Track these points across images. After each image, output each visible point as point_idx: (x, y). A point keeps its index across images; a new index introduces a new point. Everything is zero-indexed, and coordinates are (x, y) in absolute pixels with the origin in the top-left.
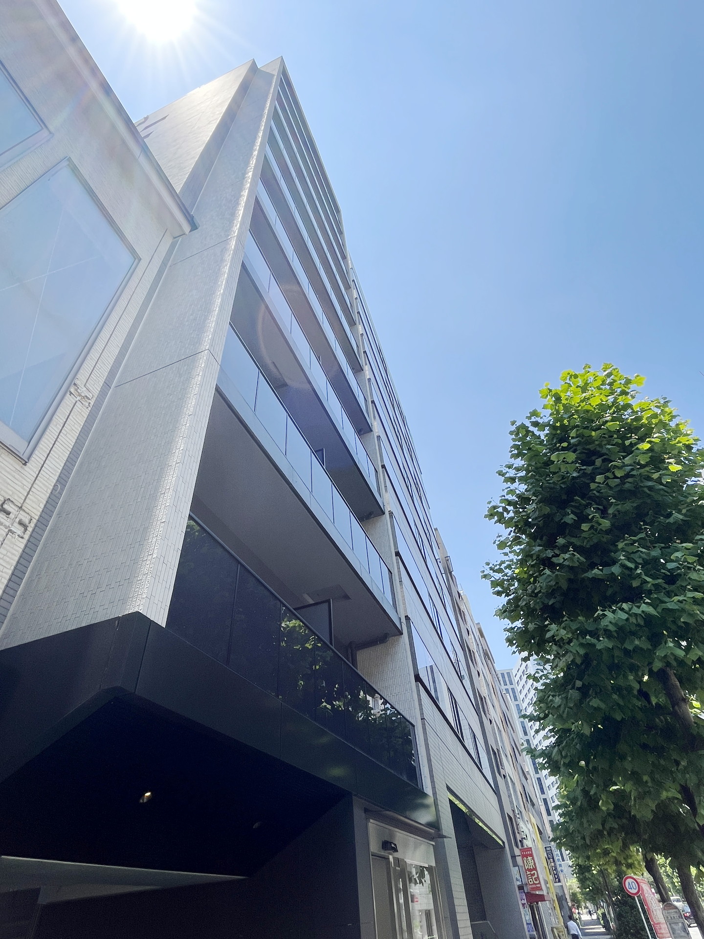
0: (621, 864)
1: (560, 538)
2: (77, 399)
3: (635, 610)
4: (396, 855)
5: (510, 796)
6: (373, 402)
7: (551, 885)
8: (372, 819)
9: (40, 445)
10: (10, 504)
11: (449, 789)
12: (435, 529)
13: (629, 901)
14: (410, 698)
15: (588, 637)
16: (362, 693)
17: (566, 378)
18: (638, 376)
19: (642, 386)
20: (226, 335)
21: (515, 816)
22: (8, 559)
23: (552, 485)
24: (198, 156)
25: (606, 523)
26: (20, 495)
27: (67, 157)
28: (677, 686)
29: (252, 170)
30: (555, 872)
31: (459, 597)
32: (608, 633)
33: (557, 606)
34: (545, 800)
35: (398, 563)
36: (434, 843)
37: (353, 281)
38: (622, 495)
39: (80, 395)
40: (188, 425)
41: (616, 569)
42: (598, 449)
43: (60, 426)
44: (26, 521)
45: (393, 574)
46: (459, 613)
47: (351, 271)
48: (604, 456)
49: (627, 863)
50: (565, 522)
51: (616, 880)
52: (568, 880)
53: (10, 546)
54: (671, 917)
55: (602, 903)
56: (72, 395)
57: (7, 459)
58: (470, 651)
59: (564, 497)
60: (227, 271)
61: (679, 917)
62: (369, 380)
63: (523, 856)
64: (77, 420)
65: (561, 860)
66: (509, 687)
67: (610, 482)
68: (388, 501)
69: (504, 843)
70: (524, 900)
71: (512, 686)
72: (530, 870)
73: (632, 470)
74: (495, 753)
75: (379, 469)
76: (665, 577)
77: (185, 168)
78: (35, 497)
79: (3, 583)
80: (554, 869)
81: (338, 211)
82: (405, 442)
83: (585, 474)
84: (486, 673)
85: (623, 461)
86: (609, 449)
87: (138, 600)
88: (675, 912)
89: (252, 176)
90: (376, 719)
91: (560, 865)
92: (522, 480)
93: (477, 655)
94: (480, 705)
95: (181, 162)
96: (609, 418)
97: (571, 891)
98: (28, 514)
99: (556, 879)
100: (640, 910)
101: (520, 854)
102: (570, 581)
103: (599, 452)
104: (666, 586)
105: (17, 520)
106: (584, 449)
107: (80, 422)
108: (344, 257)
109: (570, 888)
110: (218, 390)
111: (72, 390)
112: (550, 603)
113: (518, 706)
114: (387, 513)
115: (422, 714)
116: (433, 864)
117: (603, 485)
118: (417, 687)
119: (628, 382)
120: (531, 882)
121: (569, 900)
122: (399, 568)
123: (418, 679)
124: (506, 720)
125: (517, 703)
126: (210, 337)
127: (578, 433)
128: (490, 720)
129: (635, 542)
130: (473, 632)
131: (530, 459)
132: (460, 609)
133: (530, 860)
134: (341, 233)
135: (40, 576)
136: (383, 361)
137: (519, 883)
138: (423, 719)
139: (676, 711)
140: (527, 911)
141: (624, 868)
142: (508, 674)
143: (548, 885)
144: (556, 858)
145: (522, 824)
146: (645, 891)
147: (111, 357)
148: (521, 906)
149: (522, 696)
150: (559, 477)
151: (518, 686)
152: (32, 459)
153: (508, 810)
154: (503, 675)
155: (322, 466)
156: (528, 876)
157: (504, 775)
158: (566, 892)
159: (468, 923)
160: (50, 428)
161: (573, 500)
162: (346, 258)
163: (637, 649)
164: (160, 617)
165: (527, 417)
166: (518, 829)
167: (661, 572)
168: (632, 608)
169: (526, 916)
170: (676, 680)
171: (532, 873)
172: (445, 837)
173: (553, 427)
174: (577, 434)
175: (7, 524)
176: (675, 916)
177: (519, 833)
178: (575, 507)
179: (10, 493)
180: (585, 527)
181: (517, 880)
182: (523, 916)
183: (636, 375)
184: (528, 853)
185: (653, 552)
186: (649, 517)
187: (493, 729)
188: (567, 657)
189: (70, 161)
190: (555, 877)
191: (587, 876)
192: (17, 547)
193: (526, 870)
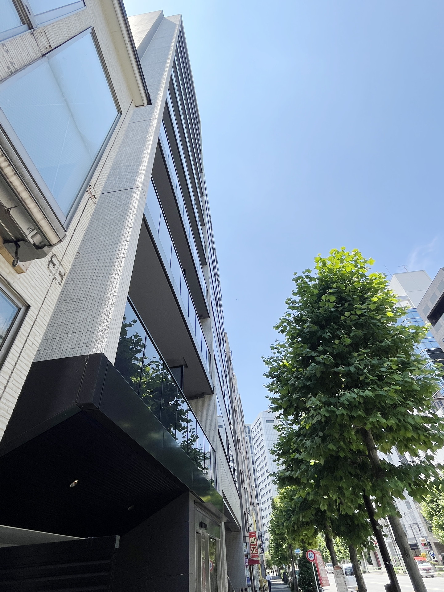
0: (305, 543)
1: (320, 346)
2: (90, 196)
3: (361, 393)
4: (204, 531)
8: (197, 508)
10: (55, 258)
13: (307, 565)
14: (214, 434)
15: (332, 406)
17: (332, 253)
18: (371, 259)
19: (373, 265)
21: (247, 513)
23: (318, 314)
25: (349, 341)
27: (91, 27)
28: (372, 440)
30: (261, 547)
32: (343, 405)
33: (312, 386)
36: (221, 525)
38: (358, 326)
39: (91, 194)
40: (130, 234)
41: (352, 369)
42: (347, 297)
43: (81, 212)
44: (63, 274)
45: (211, 356)
48: (350, 301)
49: (309, 542)
50: (324, 337)
53: (54, 289)
54: (337, 574)
56: (88, 192)
59: (324, 322)
61: (342, 574)
63: (250, 537)
64: (89, 211)
66: (248, 435)
67: (352, 317)
69: (241, 528)
70: (247, 563)
71: (249, 435)
72: (253, 545)
73: (365, 312)
74: (241, 474)
76: (378, 376)
78: (68, 258)
79: (49, 315)
80: (261, 545)
83: (337, 311)
84: (241, 425)
86: (354, 298)
88: (340, 571)
89: (165, 85)
93: (238, 413)
94: (237, 444)
96: (356, 280)
98: (64, 268)
100: (314, 570)
101: (248, 535)
102: (322, 372)
103: (347, 299)
104: (378, 381)
105: (58, 271)
106: (339, 295)
107: (90, 213)
111: (88, 189)
112: (308, 384)
117: (348, 318)
119: (365, 262)
120: (252, 552)
121: (265, 564)
125: (251, 445)
126: (142, 179)
129: (364, 353)
132: (232, 384)
133: (254, 539)
137: (245, 553)
139: (370, 454)
140: (248, 569)
141: (307, 545)
142: (248, 427)
145: (249, 518)
146: (318, 559)
147: (106, 173)
148: (245, 567)
149: (254, 441)
150: (323, 309)
151: (253, 434)
152: (68, 230)
153: (244, 509)
156: (252, 549)
157: (244, 487)
158: (264, 559)
160: (77, 212)
161: (329, 325)
163: (359, 416)
164: (112, 359)
165: (303, 272)
166: (248, 520)
167: (376, 373)
168: (359, 392)
170: (372, 436)
171: (254, 547)
173: (321, 281)
175: (54, 273)
176: (339, 573)
177: (248, 523)
178: (331, 329)
179: (56, 250)
180: (337, 341)
181: (245, 551)
182: (246, 573)
183: (370, 258)
184: (254, 534)
185: (373, 361)
186: (370, 340)
187: (241, 459)
188: (317, 417)
189: (93, 29)
190: (261, 550)
191: (280, 549)
192: (56, 291)
193: (251, 545)
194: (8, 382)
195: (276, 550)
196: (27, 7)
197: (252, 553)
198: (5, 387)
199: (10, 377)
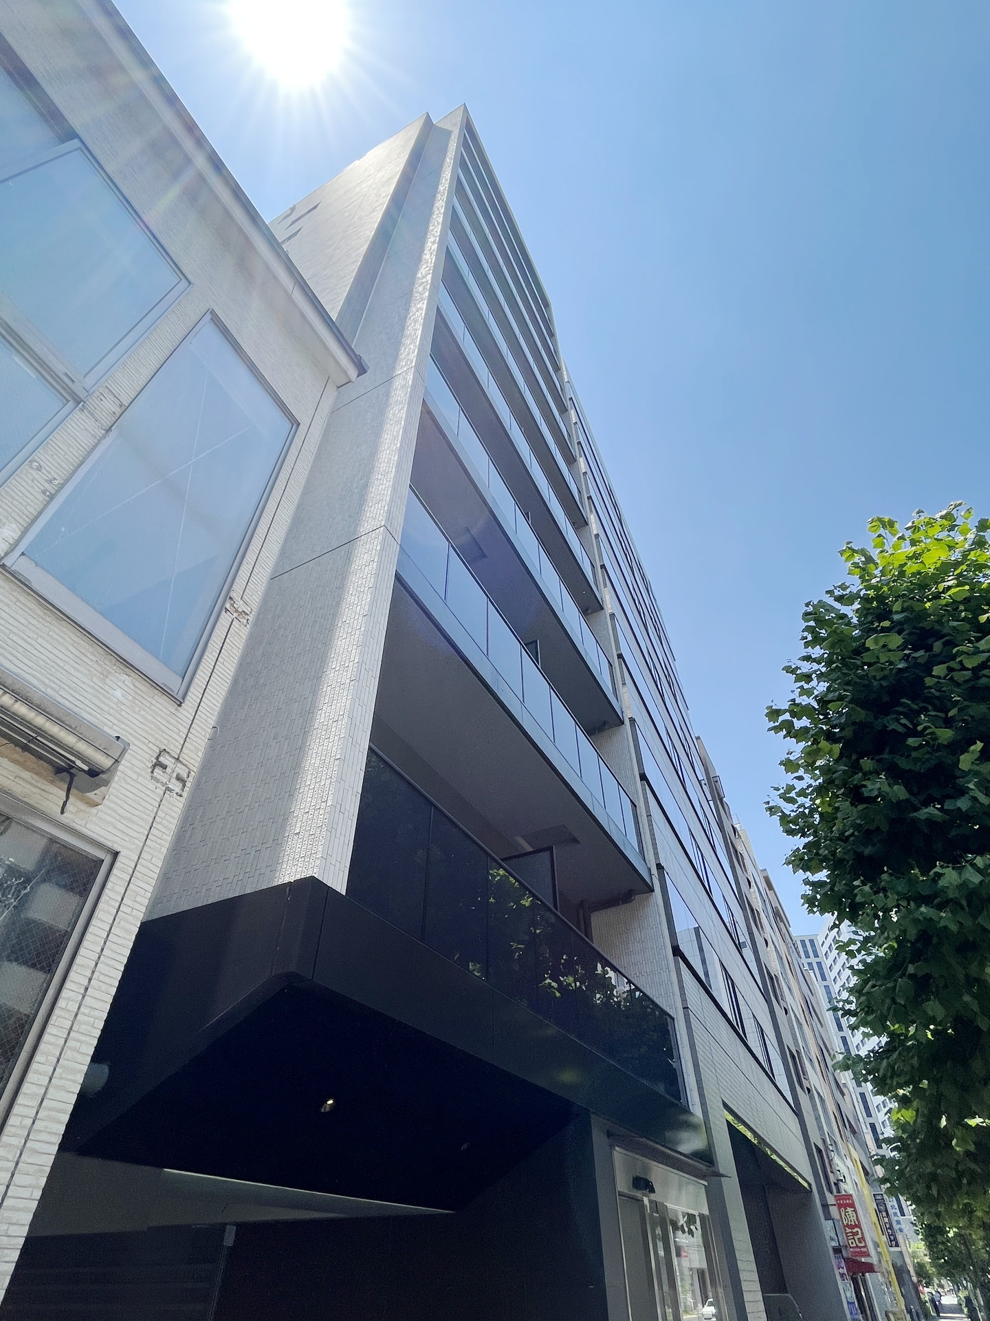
2: (234, 616)
4: (652, 1196)
5: (818, 1118)
6: (603, 567)
7: (883, 1249)
8: (618, 1146)
9: (195, 680)
10: (166, 755)
11: (726, 1106)
12: (696, 738)
14: (666, 981)
16: (599, 966)
20: (405, 503)
21: (826, 1148)
22: (167, 824)
24: (361, 259)
26: (177, 744)
29: (431, 271)
30: (889, 1231)
31: (735, 834)
33: (876, 857)
34: (873, 1126)
35: (644, 790)
36: (706, 1183)
37: (571, 399)
38: (977, 694)
39: (237, 611)
40: (363, 629)
42: (937, 627)
43: (216, 653)
44: (185, 775)
45: (638, 808)
46: (735, 856)
47: (567, 386)
48: (944, 637)
51: (984, 1251)
52: (912, 1243)
53: (168, 806)
55: (964, 1282)
56: (228, 612)
57: (160, 700)
58: (752, 910)
59: (886, 698)
60: (404, 416)
62: (597, 536)
63: (840, 1206)
64: (234, 642)
65: (899, 1214)
66: (813, 960)
67: (956, 675)
68: (627, 704)
69: (810, 1185)
70: (843, 1268)
71: (818, 960)
72: (852, 1227)
74: (793, 1057)
75: (614, 661)
77: (344, 277)
78: (193, 746)
79: (162, 853)
80: (888, 1226)
81: (547, 305)
82: (650, 618)
83: (916, 665)
84: (778, 941)
85: (976, 645)
86: (954, 627)
87: (311, 860)
89: (432, 280)
90: (620, 1002)
91: (898, 1222)
92: (821, 676)
93: (763, 915)
94: (769, 988)
95: (340, 268)
96: (952, 582)
97: (916, 1261)
98: (186, 766)
99: (891, 1241)
101: (835, 1203)
102: (892, 821)
103: (939, 631)
105: (175, 775)
106: (915, 627)
107: (238, 645)
108: (557, 369)
109: (914, 1256)
110: (398, 578)
111: (228, 606)
112: (866, 853)
113: (827, 987)
114: (627, 722)
115: (684, 1000)
116: (706, 1212)
117: (944, 681)
118: (677, 963)
120: (852, 1243)
121: (912, 1273)
122: (646, 799)
123: (677, 951)
124: (809, 1008)
125: (825, 983)
126: (386, 509)
127: (905, 606)
128: (785, 1008)
130: (756, 883)
131: (832, 646)
132: (736, 851)
133: (850, 1213)
134: (552, 335)
135: (194, 826)
136: (615, 506)
137: (834, 1244)
138: (686, 1008)
140: (848, 1285)
142: (812, 942)
143: (879, 1250)
144: (891, 1212)
145: (837, 1160)
147: (270, 558)
148: (838, 1277)
149: (833, 974)
150: (877, 669)
151: (827, 959)
152: (188, 698)
153: (815, 1138)
154: (803, 942)
155: (535, 664)
156: (848, 1235)
157: (807, 1088)
158: (908, 1261)
159: (759, 1296)
160: (205, 657)
161: (899, 704)
162: (559, 369)
164: (338, 881)
165: (827, 592)
166: (831, 1168)
169: (846, 1292)
171: (854, 1231)
172: (722, 1176)
173: (866, 600)
174: (903, 608)
175: (164, 780)
177: (832, 1172)
178: (901, 713)
179: (166, 742)
181: (832, 1239)
182: (842, 1292)
184: (848, 1201)
187: (790, 1021)
189: (213, 312)
190: (890, 1238)
191: (940, 1238)
192: (175, 808)
193: (845, 1226)
194: (90, 980)
195: (930, 1239)
196: (66, 374)
197: (851, 1246)
198: (86, 989)
199: (93, 972)
